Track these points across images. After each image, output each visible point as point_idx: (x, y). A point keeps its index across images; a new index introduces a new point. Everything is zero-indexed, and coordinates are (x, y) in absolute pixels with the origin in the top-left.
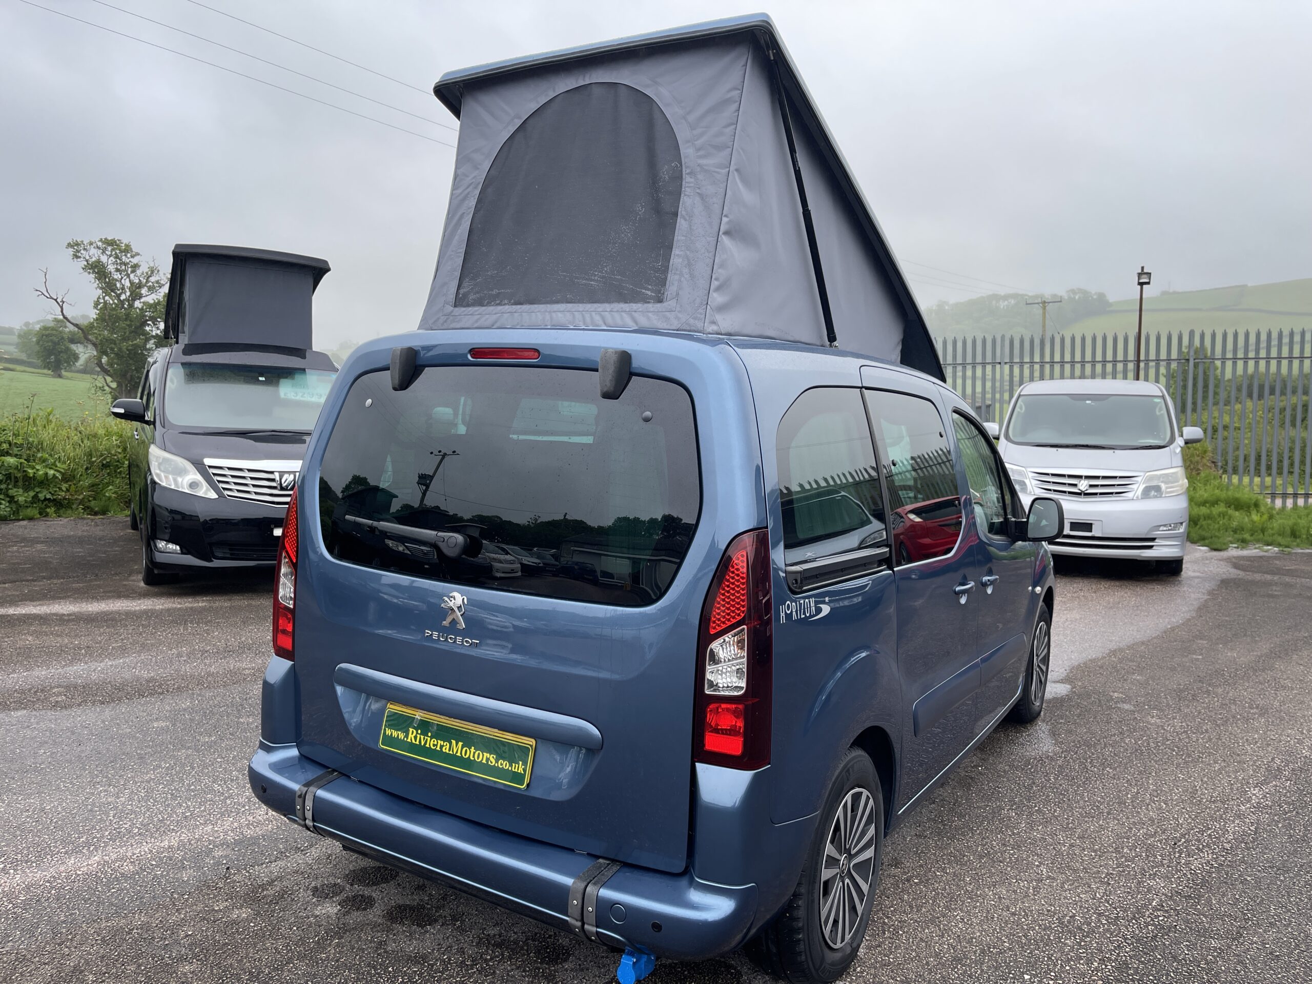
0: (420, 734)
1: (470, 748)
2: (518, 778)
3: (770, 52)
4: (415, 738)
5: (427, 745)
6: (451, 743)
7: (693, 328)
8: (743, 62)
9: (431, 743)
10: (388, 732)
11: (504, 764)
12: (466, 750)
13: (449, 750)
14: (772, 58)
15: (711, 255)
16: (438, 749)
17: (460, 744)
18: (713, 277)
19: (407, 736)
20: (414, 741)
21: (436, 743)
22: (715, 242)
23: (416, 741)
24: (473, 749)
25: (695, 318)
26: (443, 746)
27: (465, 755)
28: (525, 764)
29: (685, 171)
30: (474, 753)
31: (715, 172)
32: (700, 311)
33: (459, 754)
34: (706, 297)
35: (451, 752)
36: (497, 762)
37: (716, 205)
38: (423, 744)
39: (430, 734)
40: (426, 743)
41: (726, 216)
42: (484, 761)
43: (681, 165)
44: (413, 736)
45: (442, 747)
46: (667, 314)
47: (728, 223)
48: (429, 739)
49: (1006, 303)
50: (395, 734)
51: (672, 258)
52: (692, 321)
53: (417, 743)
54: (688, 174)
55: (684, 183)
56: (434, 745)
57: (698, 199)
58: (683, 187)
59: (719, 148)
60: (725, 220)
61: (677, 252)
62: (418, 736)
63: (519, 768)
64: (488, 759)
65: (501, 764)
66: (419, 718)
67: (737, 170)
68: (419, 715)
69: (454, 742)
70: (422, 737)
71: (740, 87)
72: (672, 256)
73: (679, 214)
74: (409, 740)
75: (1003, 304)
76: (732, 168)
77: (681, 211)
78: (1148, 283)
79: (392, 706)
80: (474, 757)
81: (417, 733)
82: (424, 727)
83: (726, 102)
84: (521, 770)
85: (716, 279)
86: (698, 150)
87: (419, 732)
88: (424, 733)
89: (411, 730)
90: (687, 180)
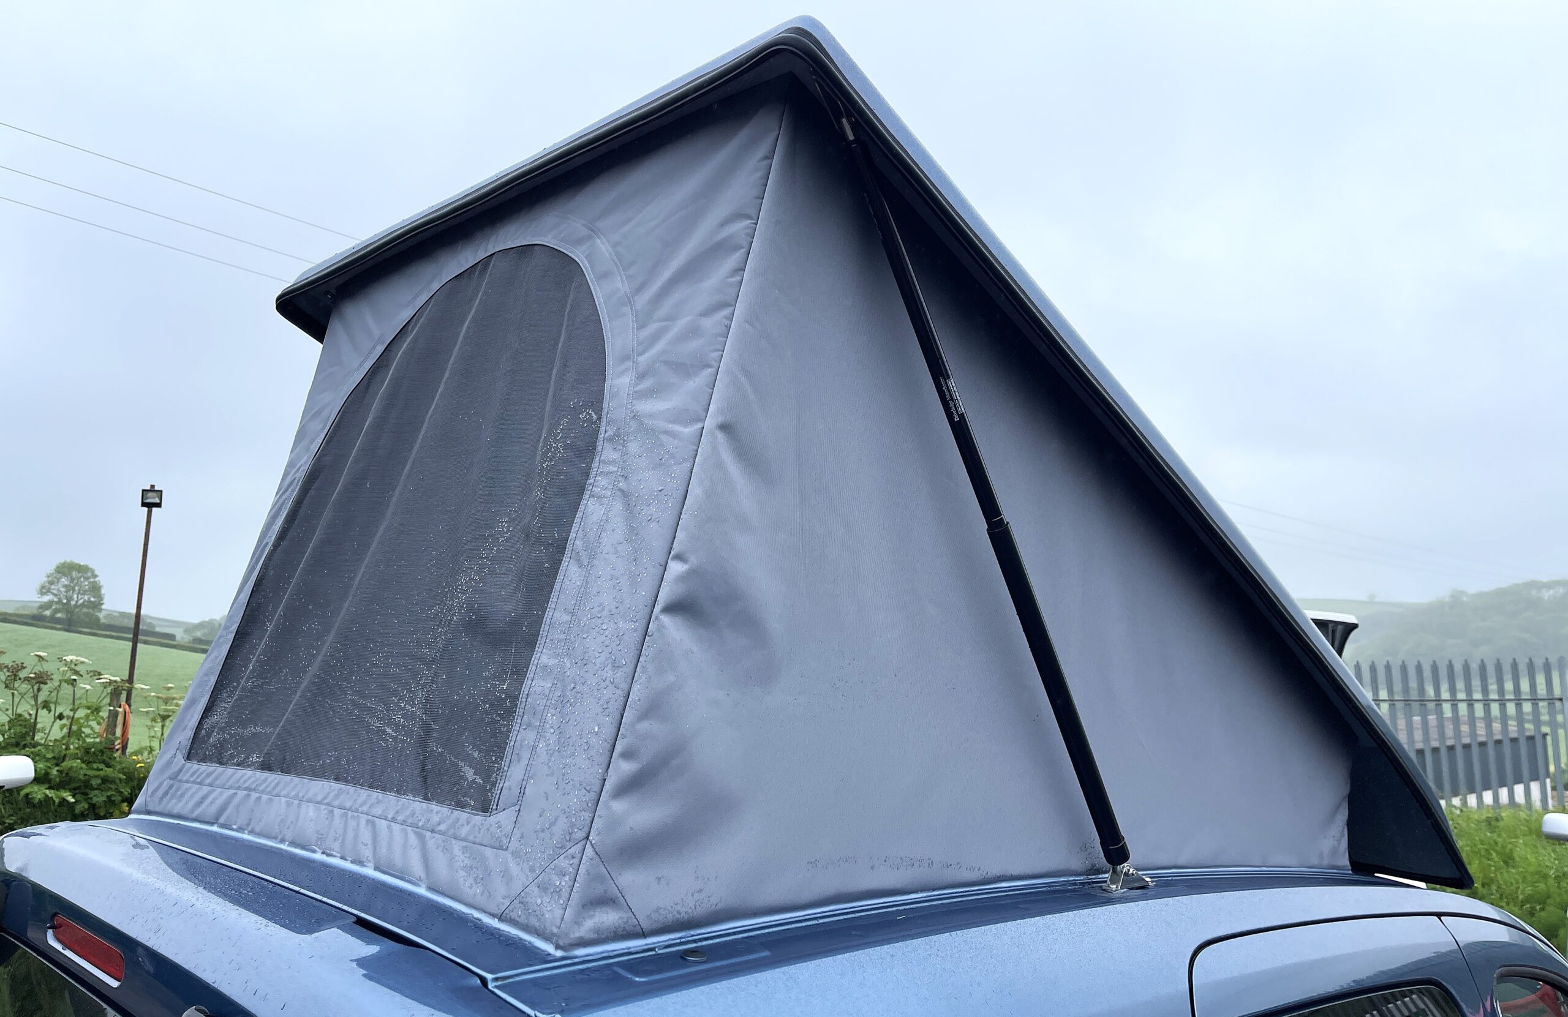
3: (844, 120)
7: (534, 921)
8: (763, 149)
14: (851, 137)
15: (621, 676)
18: (619, 748)
22: (637, 636)
25: (543, 888)
29: (606, 431)
31: (666, 432)
32: (563, 863)
34: (587, 815)
37: (653, 525)
41: (679, 557)
43: (600, 418)
46: (488, 852)
47: (682, 578)
49: (1551, 592)
51: (530, 675)
52: (535, 897)
54: (610, 440)
55: (595, 464)
57: (618, 506)
58: (592, 474)
59: (684, 368)
60: (676, 568)
61: (544, 660)
67: (724, 427)
71: (752, 212)
72: (532, 668)
73: (569, 546)
75: (1546, 594)
76: (710, 423)
77: (576, 541)
83: (716, 250)
85: (627, 755)
86: (641, 376)
90: (607, 452)
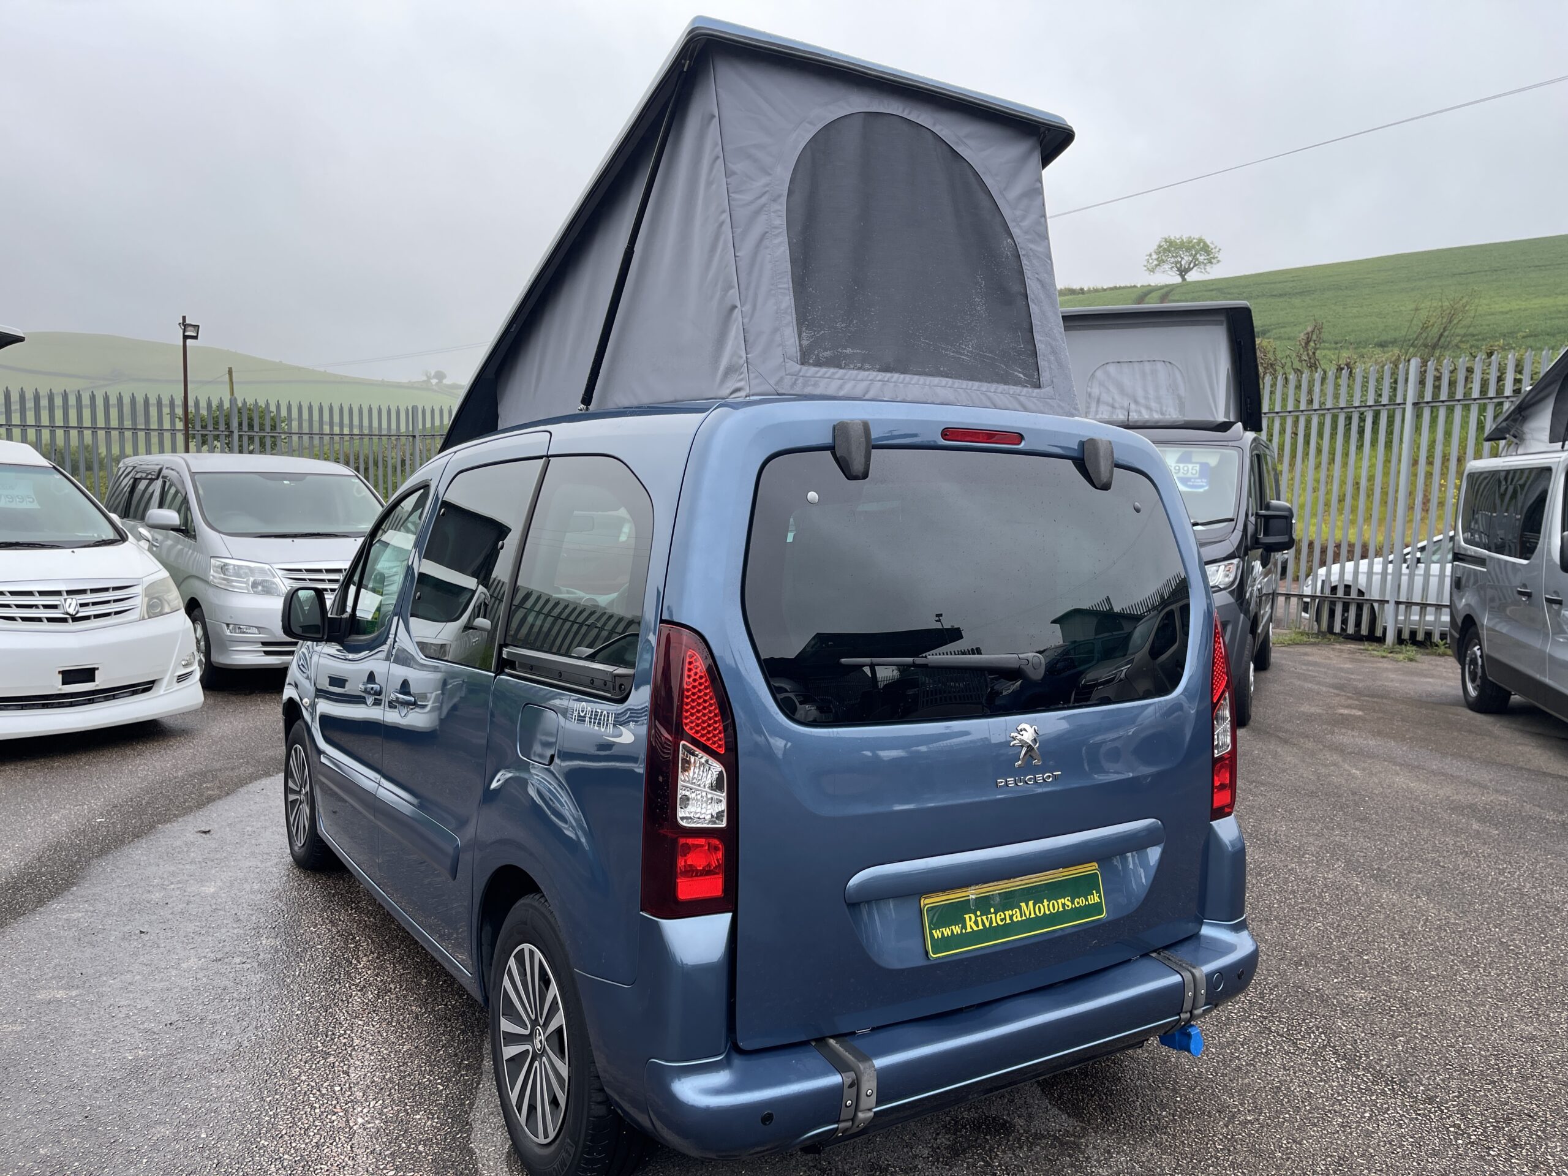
0: (981, 916)
1: (1042, 903)
2: (1096, 908)
4: (976, 923)
5: (994, 924)
6: (1020, 908)
9: (997, 919)
10: (937, 934)
11: (1080, 902)
12: (1039, 907)
13: (1021, 917)
16: (1008, 921)
17: (1031, 903)
19: (964, 927)
20: (975, 928)
21: (1003, 916)
23: (978, 927)
24: (1046, 903)
26: (1013, 915)
27: (1040, 912)
28: (1098, 892)
30: (1048, 905)
33: (1033, 915)
35: (1024, 918)
36: (1073, 903)
38: (988, 926)
39: (992, 910)
40: (991, 923)
42: (1061, 909)
44: (972, 923)
45: (1011, 917)
48: (993, 916)
50: (947, 932)
53: (981, 927)
56: (1002, 920)
62: (979, 919)
63: (1094, 899)
64: (1064, 905)
65: (1078, 903)
66: (974, 897)
68: (972, 894)
69: (1023, 905)
70: (984, 918)
74: (969, 930)
78: (195, 338)
79: (927, 901)
80: (1049, 910)
81: (976, 916)
82: (983, 905)
84: (1097, 899)
87: (978, 913)
88: (986, 912)
89: (967, 917)
